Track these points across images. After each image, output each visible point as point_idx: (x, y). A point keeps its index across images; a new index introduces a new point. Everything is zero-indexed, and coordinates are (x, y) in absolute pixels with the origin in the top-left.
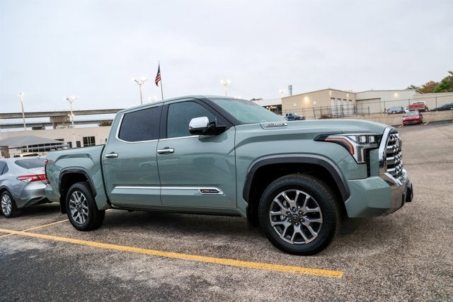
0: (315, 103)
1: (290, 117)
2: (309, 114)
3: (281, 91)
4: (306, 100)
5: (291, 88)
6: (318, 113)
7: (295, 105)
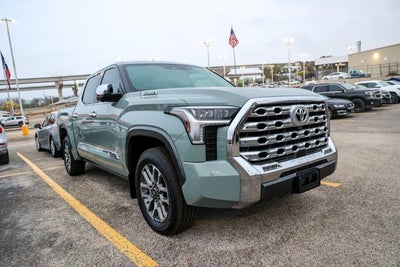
0: (386, 59)
1: (355, 75)
2: (376, 72)
3: (350, 47)
4: (376, 56)
5: (359, 44)
6: (386, 71)
7: (362, 61)
